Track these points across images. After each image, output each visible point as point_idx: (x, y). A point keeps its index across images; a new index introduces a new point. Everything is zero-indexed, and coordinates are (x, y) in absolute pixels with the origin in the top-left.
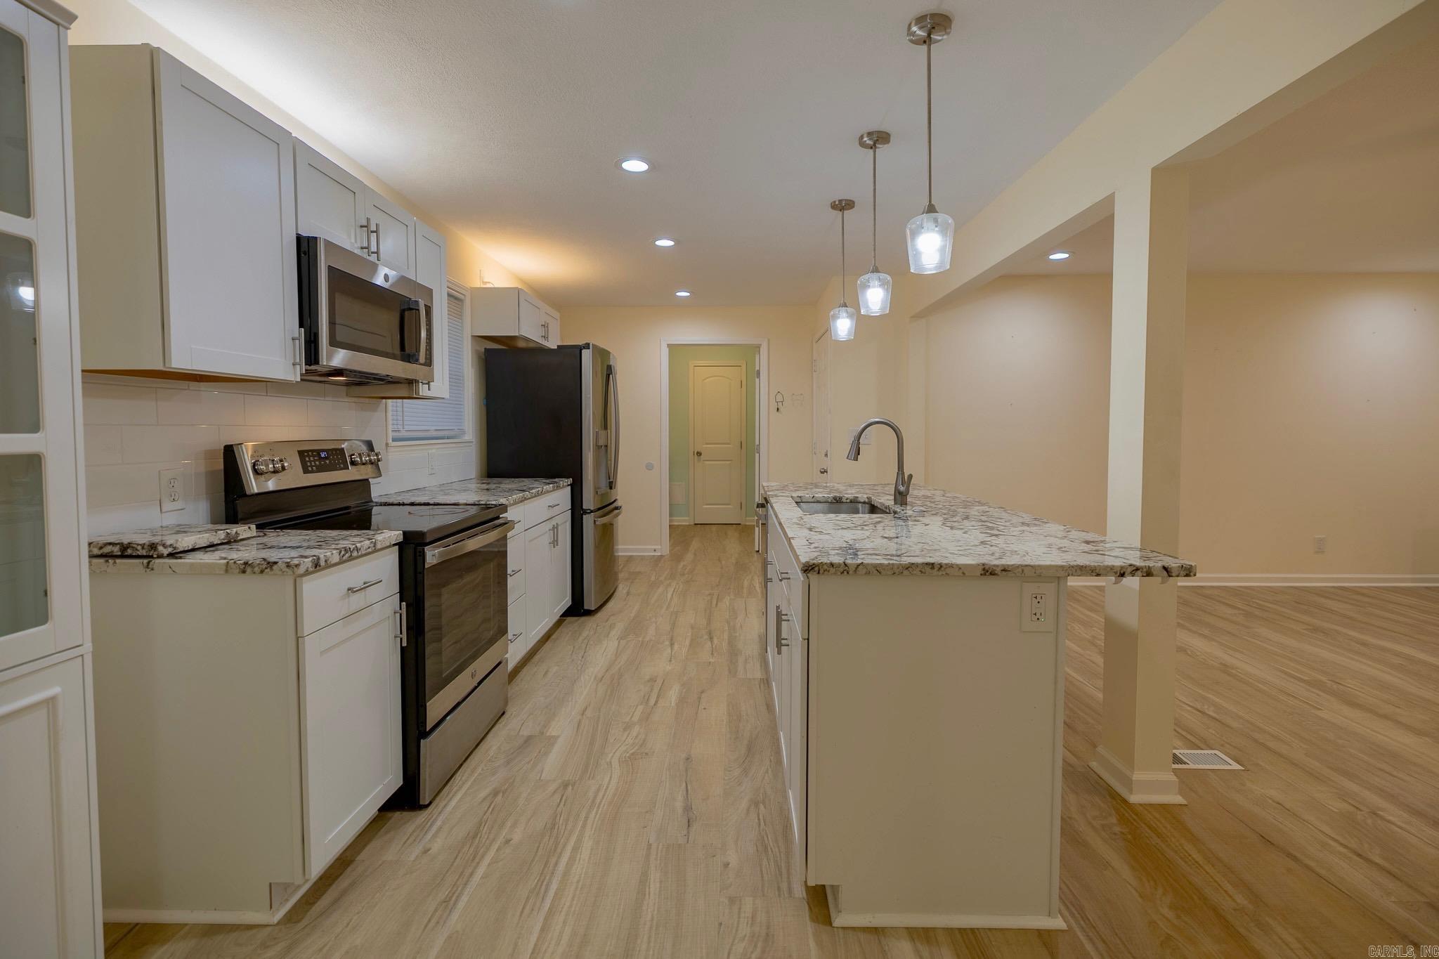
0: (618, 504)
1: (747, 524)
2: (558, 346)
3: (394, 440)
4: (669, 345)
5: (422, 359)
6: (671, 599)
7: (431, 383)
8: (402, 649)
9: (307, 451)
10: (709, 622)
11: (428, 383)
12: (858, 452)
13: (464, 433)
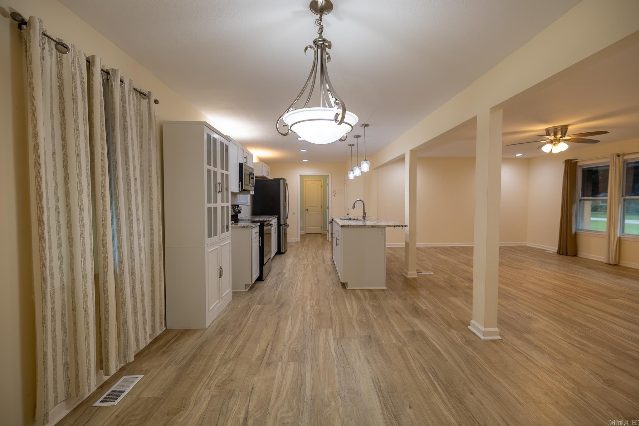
0: (287, 224)
1: (324, 233)
2: (274, 179)
4: (300, 175)
6: (304, 250)
10: (316, 254)
12: (354, 207)
13: (248, 203)
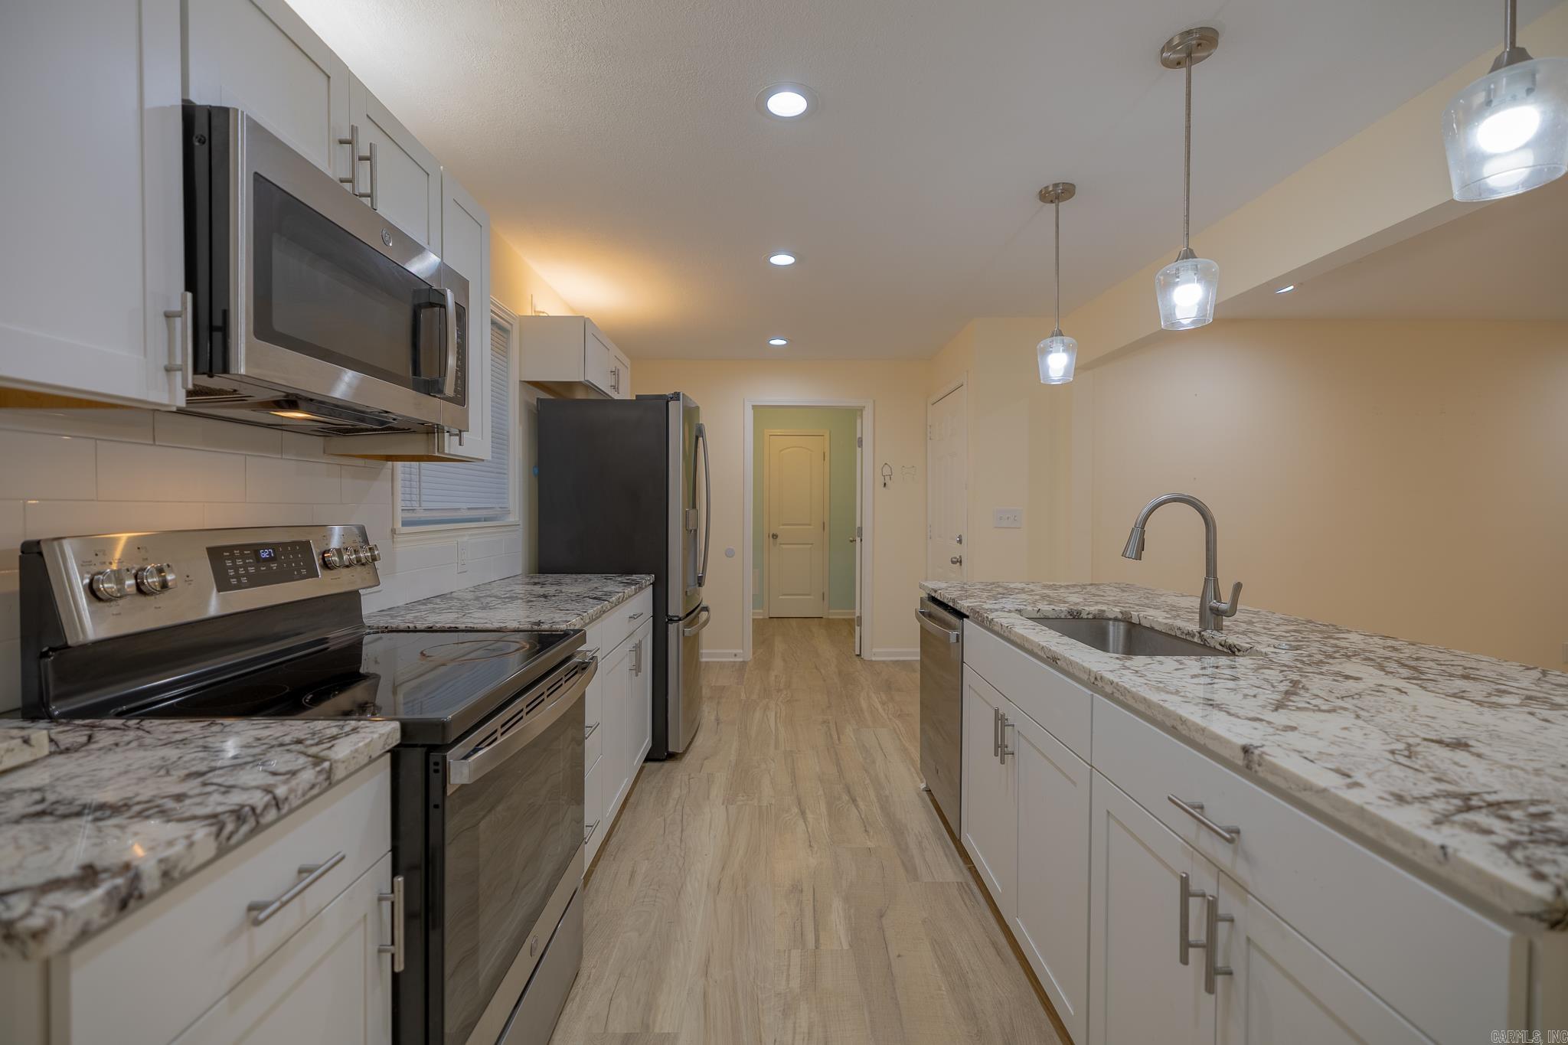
0: (704, 604)
1: (830, 617)
2: (637, 396)
3: (405, 524)
4: (754, 407)
5: (449, 389)
6: (777, 729)
7: (464, 434)
8: (396, 977)
9: (230, 548)
10: (840, 770)
11: (460, 434)
12: (1141, 547)
13: (508, 512)
